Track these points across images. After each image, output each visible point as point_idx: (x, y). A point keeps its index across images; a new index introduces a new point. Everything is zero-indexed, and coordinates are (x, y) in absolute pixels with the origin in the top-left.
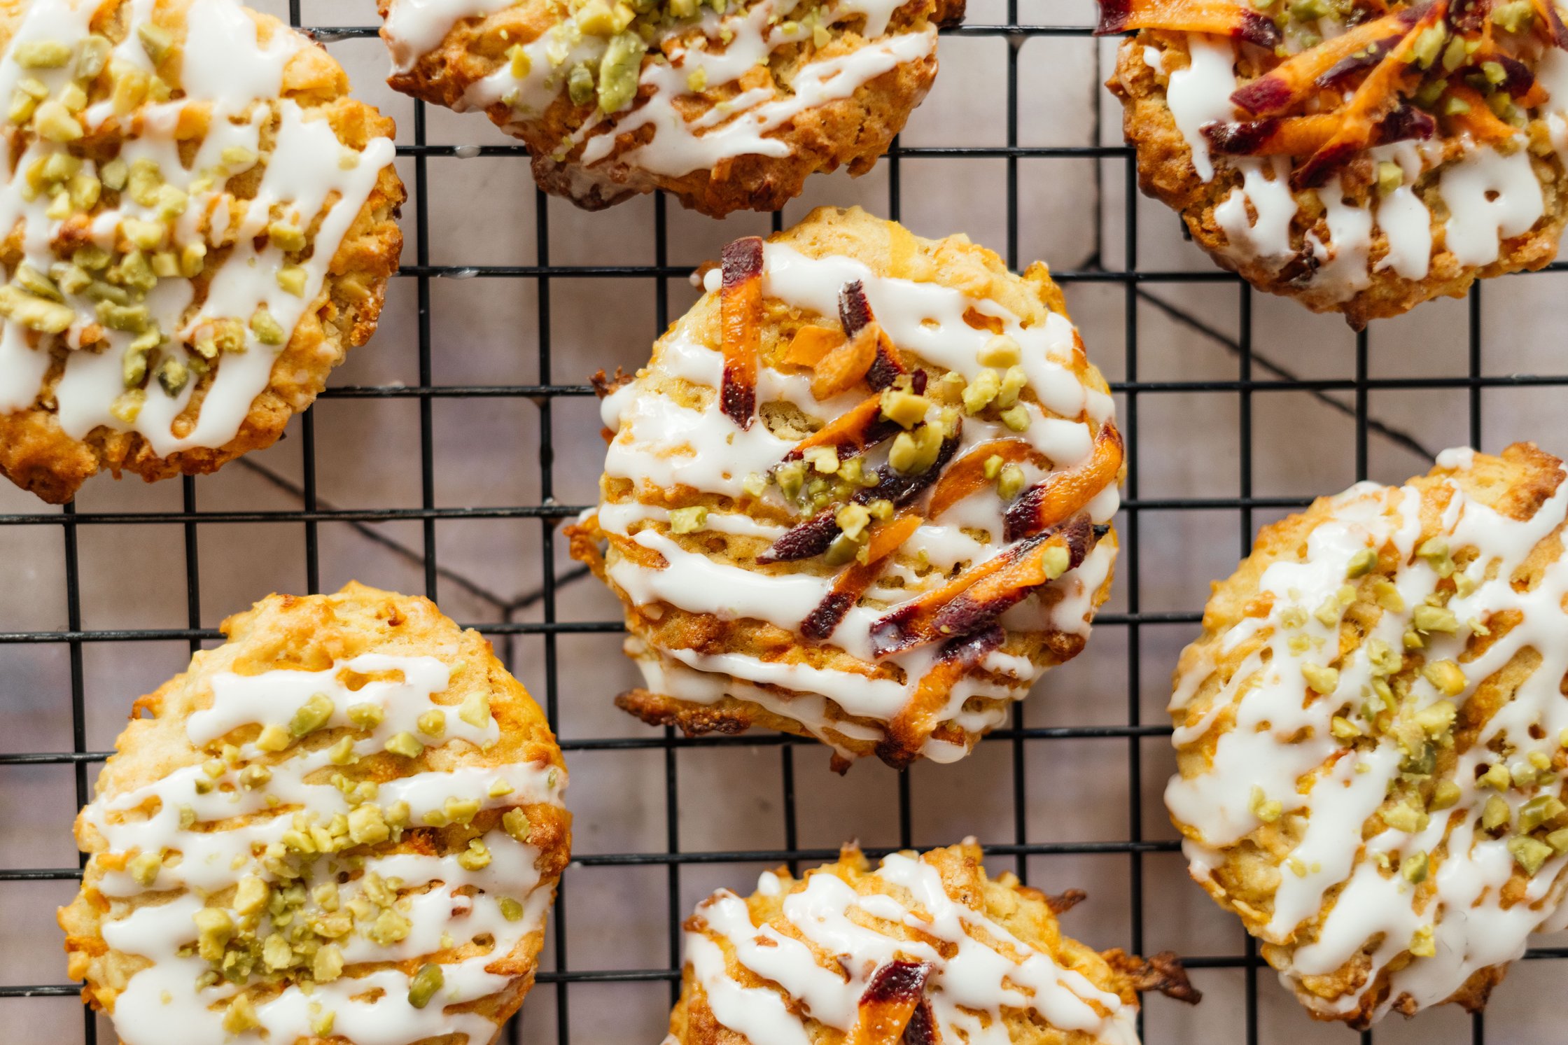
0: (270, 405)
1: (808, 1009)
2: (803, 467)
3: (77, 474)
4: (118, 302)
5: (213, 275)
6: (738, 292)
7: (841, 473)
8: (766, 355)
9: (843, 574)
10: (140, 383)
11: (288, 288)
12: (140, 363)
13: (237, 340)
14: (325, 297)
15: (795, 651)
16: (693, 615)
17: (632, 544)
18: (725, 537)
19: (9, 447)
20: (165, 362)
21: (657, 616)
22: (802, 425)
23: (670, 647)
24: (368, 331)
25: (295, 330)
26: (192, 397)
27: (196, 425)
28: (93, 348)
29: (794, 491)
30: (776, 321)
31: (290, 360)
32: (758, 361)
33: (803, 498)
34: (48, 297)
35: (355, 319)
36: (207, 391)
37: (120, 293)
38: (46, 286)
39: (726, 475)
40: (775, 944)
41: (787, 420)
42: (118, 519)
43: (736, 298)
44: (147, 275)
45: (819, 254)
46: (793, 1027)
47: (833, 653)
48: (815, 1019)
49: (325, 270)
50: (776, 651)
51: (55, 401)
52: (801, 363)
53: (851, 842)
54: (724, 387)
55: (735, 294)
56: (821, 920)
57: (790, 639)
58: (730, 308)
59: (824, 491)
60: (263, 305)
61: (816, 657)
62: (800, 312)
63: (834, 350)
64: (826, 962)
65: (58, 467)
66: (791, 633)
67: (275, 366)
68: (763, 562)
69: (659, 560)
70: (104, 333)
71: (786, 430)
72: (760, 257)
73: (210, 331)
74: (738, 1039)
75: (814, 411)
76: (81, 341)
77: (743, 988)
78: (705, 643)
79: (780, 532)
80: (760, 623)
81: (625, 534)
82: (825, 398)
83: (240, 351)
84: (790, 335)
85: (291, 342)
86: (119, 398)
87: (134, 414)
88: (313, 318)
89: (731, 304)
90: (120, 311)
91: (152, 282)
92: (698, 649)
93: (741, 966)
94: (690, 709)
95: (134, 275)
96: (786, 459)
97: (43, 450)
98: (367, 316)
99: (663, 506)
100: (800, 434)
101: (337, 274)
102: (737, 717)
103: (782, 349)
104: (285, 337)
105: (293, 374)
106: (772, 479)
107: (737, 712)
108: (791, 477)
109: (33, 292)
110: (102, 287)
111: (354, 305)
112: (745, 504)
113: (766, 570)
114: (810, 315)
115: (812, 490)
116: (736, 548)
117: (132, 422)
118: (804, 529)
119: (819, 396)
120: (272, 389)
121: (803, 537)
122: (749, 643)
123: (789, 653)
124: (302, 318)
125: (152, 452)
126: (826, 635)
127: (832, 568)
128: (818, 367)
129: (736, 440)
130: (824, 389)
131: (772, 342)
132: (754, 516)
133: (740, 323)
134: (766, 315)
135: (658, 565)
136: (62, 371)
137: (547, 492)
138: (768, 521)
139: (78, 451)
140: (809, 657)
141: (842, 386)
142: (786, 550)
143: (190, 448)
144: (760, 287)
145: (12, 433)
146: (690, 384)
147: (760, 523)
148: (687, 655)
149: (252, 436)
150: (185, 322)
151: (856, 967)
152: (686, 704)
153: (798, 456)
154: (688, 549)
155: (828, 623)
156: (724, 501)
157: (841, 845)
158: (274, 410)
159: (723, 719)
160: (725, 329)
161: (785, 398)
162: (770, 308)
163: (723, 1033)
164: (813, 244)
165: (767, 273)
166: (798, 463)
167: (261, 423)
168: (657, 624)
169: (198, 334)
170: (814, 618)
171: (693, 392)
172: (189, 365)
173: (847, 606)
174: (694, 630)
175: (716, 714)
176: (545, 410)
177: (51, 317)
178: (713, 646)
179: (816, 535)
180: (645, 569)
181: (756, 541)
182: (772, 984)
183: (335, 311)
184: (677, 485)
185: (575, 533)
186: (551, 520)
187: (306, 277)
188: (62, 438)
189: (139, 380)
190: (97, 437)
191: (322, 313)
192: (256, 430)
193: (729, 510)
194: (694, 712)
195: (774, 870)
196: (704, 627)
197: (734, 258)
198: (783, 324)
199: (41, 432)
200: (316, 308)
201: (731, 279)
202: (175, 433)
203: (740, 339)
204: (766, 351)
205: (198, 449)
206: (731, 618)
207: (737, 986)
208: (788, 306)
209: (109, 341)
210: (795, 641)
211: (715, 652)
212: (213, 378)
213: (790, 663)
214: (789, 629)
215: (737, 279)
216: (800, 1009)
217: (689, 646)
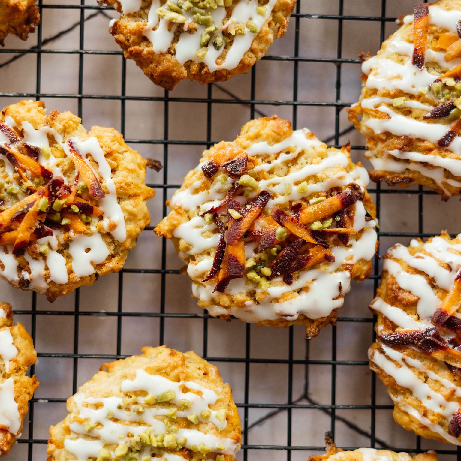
0: (250, 56)
1: (435, 282)
2: (442, 84)
3: (180, 77)
4: (202, 14)
5: (234, 7)
6: (420, 21)
7: (456, 87)
8: (428, 45)
9: (453, 124)
10: (206, 45)
11: (260, 13)
12: (208, 37)
13: (243, 30)
14: (271, 18)
15: (435, 151)
16: (398, 137)
17: (377, 112)
18: (411, 110)
19: (157, 67)
20: (216, 37)
21: (384, 138)
22: (440, 71)
23: (388, 150)
24: (284, 32)
25: (261, 28)
26: (223, 51)
27: (224, 61)
28: (191, 31)
29: (438, 93)
30: (432, 33)
31: (258, 40)
32: (426, 46)
33: (441, 96)
34: (177, 12)
35: (279, 28)
36: (229, 49)
37: (203, 11)
38: (177, 8)
39: (413, 87)
40: (424, 258)
41: (434, 69)
42: (185, 100)
43: (420, 23)
44: (214, 4)
45: (448, 10)
46: (429, 288)
47: (449, 153)
48: (437, 286)
49: (272, 8)
50: (429, 150)
51: (175, 51)
52: (442, 48)
53: (444, 230)
54: (414, 55)
55: (419, 22)
56: (439, 251)
57: (434, 146)
58: (417, 27)
59: (448, 93)
60: (250, 19)
61: (443, 154)
62: (441, 30)
63: (454, 43)
64: (442, 265)
65: (174, 74)
66: (435, 144)
67: (253, 41)
68: (426, 118)
69: (388, 116)
70: (196, 25)
71: (435, 72)
72: (428, 10)
73: (233, 26)
74: (408, 293)
75: (445, 65)
76: (188, 27)
77: (410, 274)
78: (403, 147)
79: (431, 108)
80: (423, 141)
81: (373, 108)
82: (450, 60)
83: (242, 34)
84: (437, 38)
85: (259, 33)
86: (198, 50)
87: (204, 55)
88: (267, 25)
89: (417, 25)
90: (202, 17)
91: (216, 7)
92: (400, 149)
93: (409, 266)
94: (391, 175)
95: (210, 4)
96: (435, 82)
97: (170, 67)
98: (284, 27)
99: (389, 98)
100: (439, 74)
101: (275, 11)
102: (411, 177)
103: (434, 43)
104: (258, 31)
105: (259, 45)
106: (430, 89)
107: (411, 176)
108: (438, 87)
109: (172, 10)
110: (196, 9)
111: (279, 23)
112: (419, 97)
113: (426, 121)
114: (445, 30)
115: (444, 93)
116: (415, 113)
117: (203, 58)
118: (442, 106)
119: (447, 60)
120: (251, 50)
121: (441, 109)
122: (419, 148)
123: (434, 152)
124: (264, 25)
125: (208, 70)
126: (447, 146)
127: (450, 121)
128: (448, 49)
129: (417, 74)
130: (450, 57)
131: (431, 40)
132: (422, 102)
133: (421, 32)
134: (429, 30)
135: (387, 118)
136: (178, 40)
137: (338, 97)
138: (427, 104)
139: (181, 69)
140: (440, 153)
141: (457, 56)
142: (435, 114)
143: (222, 69)
144: (428, 20)
145: (159, 61)
146: (400, 55)
147: (424, 105)
148: (395, 153)
149: (243, 66)
150: (223, 23)
151: (454, 266)
152: (391, 173)
153: (439, 80)
154: (398, 113)
155: (448, 141)
156: (411, 96)
157: (441, 231)
158: (251, 57)
159: (405, 178)
160: (415, 34)
161: (435, 60)
162: (431, 28)
163: (402, 291)
164: (446, 6)
165: (430, 15)
166: (440, 83)
167: (247, 62)
168: (383, 141)
169: (229, 27)
170: (444, 139)
171: (400, 58)
172: (223, 39)
173: (455, 136)
174: (399, 143)
175: (402, 176)
176: (339, 68)
177: (179, 18)
178: (406, 148)
179: (446, 109)
180: (381, 120)
181: (423, 111)
182: (421, 273)
183: (273, 23)
184: (396, 89)
185: (350, 111)
186: (340, 108)
187: (266, 10)
188: (177, 64)
189: (206, 43)
190: (188, 64)
191: (269, 24)
192: (245, 64)
193: (413, 99)
194: (393, 176)
195: (416, 239)
196: (403, 141)
197: (419, 9)
198: (435, 34)
199: (169, 61)
200: (268, 22)
201: (418, 16)
202: (217, 63)
203: (421, 38)
204: (429, 43)
205: (224, 70)
206: (414, 137)
207: (407, 274)
208: (437, 27)
209: (197, 28)
210: (436, 148)
211: (406, 151)
212: (231, 45)
213: (434, 155)
214: (434, 143)
215: (420, 16)
216: (432, 282)
217: (396, 148)
